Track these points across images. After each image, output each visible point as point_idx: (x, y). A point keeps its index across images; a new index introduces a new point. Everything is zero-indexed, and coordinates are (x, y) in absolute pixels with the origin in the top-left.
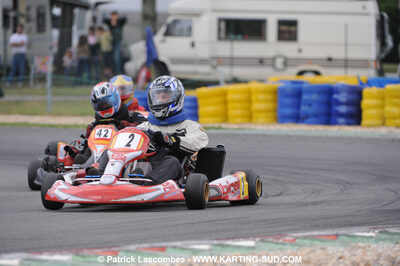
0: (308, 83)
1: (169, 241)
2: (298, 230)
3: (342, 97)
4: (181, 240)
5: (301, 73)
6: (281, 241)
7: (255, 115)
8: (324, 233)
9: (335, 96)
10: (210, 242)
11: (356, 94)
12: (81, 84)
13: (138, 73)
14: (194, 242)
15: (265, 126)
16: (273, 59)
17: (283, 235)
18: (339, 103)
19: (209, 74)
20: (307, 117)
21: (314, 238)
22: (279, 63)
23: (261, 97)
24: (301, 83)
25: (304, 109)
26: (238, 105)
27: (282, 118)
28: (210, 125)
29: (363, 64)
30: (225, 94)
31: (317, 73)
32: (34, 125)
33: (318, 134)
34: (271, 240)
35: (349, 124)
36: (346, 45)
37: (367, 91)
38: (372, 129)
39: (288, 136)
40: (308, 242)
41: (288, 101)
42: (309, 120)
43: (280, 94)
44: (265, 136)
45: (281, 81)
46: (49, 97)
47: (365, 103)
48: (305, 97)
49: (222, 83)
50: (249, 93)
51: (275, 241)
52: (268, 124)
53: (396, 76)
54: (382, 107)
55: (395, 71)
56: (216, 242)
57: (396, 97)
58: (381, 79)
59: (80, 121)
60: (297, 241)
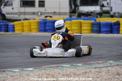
0: (48, 20)
1: (6, 69)
2: (45, 65)
4: (10, 68)
5: (46, 17)
6: (41, 68)
7: (32, 30)
8: (54, 66)
10: (19, 69)
14: (14, 69)
15: (35, 33)
16: (38, 13)
19: (18, 17)
20: (48, 30)
21: (50, 67)
22: (39, 14)
23: (34, 24)
24: (46, 20)
25: (47, 28)
26: (27, 27)
27: (40, 31)
28: (18, 33)
29: (65, 14)
30: (23, 23)
31: (51, 17)
34: (37, 68)
36: (60, 8)
37: (66, 22)
39: (42, 36)
41: (42, 25)
42: (49, 31)
43: (40, 23)
44: (35, 36)
45: (40, 19)
48: (47, 24)
49: (22, 20)
50: (30, 23)
51: (39, 68)
52: (36, 32)
53: (75, 17)
54: (71, 27)
55: (75, 16)
56: (21, 69)
57: (75, 24)
58: (71, 18)
60: (46, 68)
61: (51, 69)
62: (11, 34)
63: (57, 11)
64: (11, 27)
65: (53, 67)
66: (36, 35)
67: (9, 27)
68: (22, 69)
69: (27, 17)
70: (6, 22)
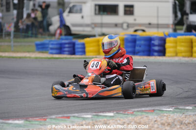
0: (138, 36)
1: (71, 113)
2: (133, 108)
3: (156, 42)
4: (77, 113)
5: (136, 31)
6: (126, 113)
8: (147, 109)
9: (153, 42)
10: (92, 114)
11: (163, 41)
12: (28, 37)
13: (56, 31)
14: (83, 114)
16: (122, 24)
17: (127, 110)
18: (155, 45)
19: (91, 31)
20: (139, 52)
21: (142, 111)
22: (125, 26)
24: (136, 35)
25: (137, 48)
27: (127, 53)
28: (91, 57)
29: (166, 26)
30: (98, 41)
31: (144, 31)
32: (5, 57)
33: (144, 61)
34: (121, 112)
35: (159, 56)
36: (158, 17)
37: (168, 39)
38: (171, 58)
40: (140, 113)
41: (130, 44)
42: (140, 54)
43: (125, 41)
45: (126, 35)
47: (167, 45)
48: (138, 42)
49: (97, 36)
51: (124, 113)
53: (182, 32)
54: (176, 47)
55: (182, 29)
56: (94, 114)
57: (182, 42)
58: (175, 33)
59: (27, 55)
60: (134, 113)
61: (144, 114)
62: (79, 58)
63: (154, 21)
64: (80, 46)
65: (147, 112)
67: (76, 46)
68: (97, 114)
69: (105, 30)
70: (71, 39)
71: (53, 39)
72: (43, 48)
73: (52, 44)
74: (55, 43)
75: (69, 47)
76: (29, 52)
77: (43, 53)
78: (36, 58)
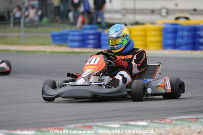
0: (181, 25)
1: (94, 122)
2: (172, 116)
4: (102, 121)
5: (177, 19)
6: (163, 122)
7: (149, 44)
8: (190, 117)
9: (198, 33)
10: (120, 123)
16: (160, 10)
17: (164, 118)
18: (201, 37)
19: (120, 19)
20: (181, 45)
21: (183, 120)
22: (164, 12)
23: (154, 33)
24: (177, 24)
25: (179, 40)
26: (139, 38)
27: (165, 46)
31: (187, 18)
32: (14, 51)
33: (187, 56)
34: (157, 121)
39: (168, 57)
40: (180, 122)
41: (170, 36)
42: (181, 47)
43: (164, 31)
44: (154, 57)
45: (164, 24)
46: (22, 34)
48: (179, 33)
49: (128, 25)
50: (145, 31)
51: (160, 122)
52: (157, 50)
56: (123, 123)
59: (41, 48)
60: (173, 122)
61: (185, 123)
65: (189, 120)
66: (156, 55)
67: (103, 38)
68: (126, 123)
69: (139, 18)
70: (96, 29)
71: (74, 28)
72: (61, 40)
73: (73, 35)
74: (77, 33)
75: (93, 39)
76: (43, 44)
77: (61, 46)
78: (52, 53)
